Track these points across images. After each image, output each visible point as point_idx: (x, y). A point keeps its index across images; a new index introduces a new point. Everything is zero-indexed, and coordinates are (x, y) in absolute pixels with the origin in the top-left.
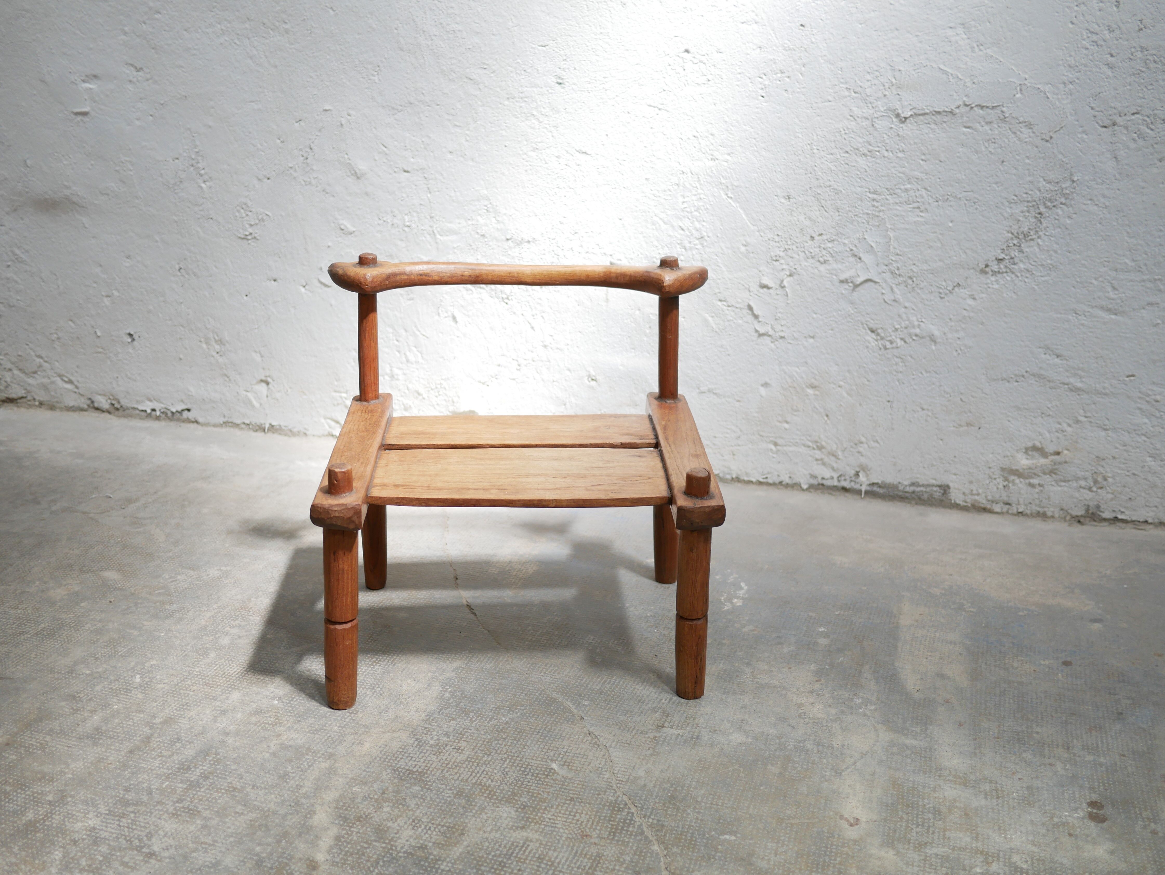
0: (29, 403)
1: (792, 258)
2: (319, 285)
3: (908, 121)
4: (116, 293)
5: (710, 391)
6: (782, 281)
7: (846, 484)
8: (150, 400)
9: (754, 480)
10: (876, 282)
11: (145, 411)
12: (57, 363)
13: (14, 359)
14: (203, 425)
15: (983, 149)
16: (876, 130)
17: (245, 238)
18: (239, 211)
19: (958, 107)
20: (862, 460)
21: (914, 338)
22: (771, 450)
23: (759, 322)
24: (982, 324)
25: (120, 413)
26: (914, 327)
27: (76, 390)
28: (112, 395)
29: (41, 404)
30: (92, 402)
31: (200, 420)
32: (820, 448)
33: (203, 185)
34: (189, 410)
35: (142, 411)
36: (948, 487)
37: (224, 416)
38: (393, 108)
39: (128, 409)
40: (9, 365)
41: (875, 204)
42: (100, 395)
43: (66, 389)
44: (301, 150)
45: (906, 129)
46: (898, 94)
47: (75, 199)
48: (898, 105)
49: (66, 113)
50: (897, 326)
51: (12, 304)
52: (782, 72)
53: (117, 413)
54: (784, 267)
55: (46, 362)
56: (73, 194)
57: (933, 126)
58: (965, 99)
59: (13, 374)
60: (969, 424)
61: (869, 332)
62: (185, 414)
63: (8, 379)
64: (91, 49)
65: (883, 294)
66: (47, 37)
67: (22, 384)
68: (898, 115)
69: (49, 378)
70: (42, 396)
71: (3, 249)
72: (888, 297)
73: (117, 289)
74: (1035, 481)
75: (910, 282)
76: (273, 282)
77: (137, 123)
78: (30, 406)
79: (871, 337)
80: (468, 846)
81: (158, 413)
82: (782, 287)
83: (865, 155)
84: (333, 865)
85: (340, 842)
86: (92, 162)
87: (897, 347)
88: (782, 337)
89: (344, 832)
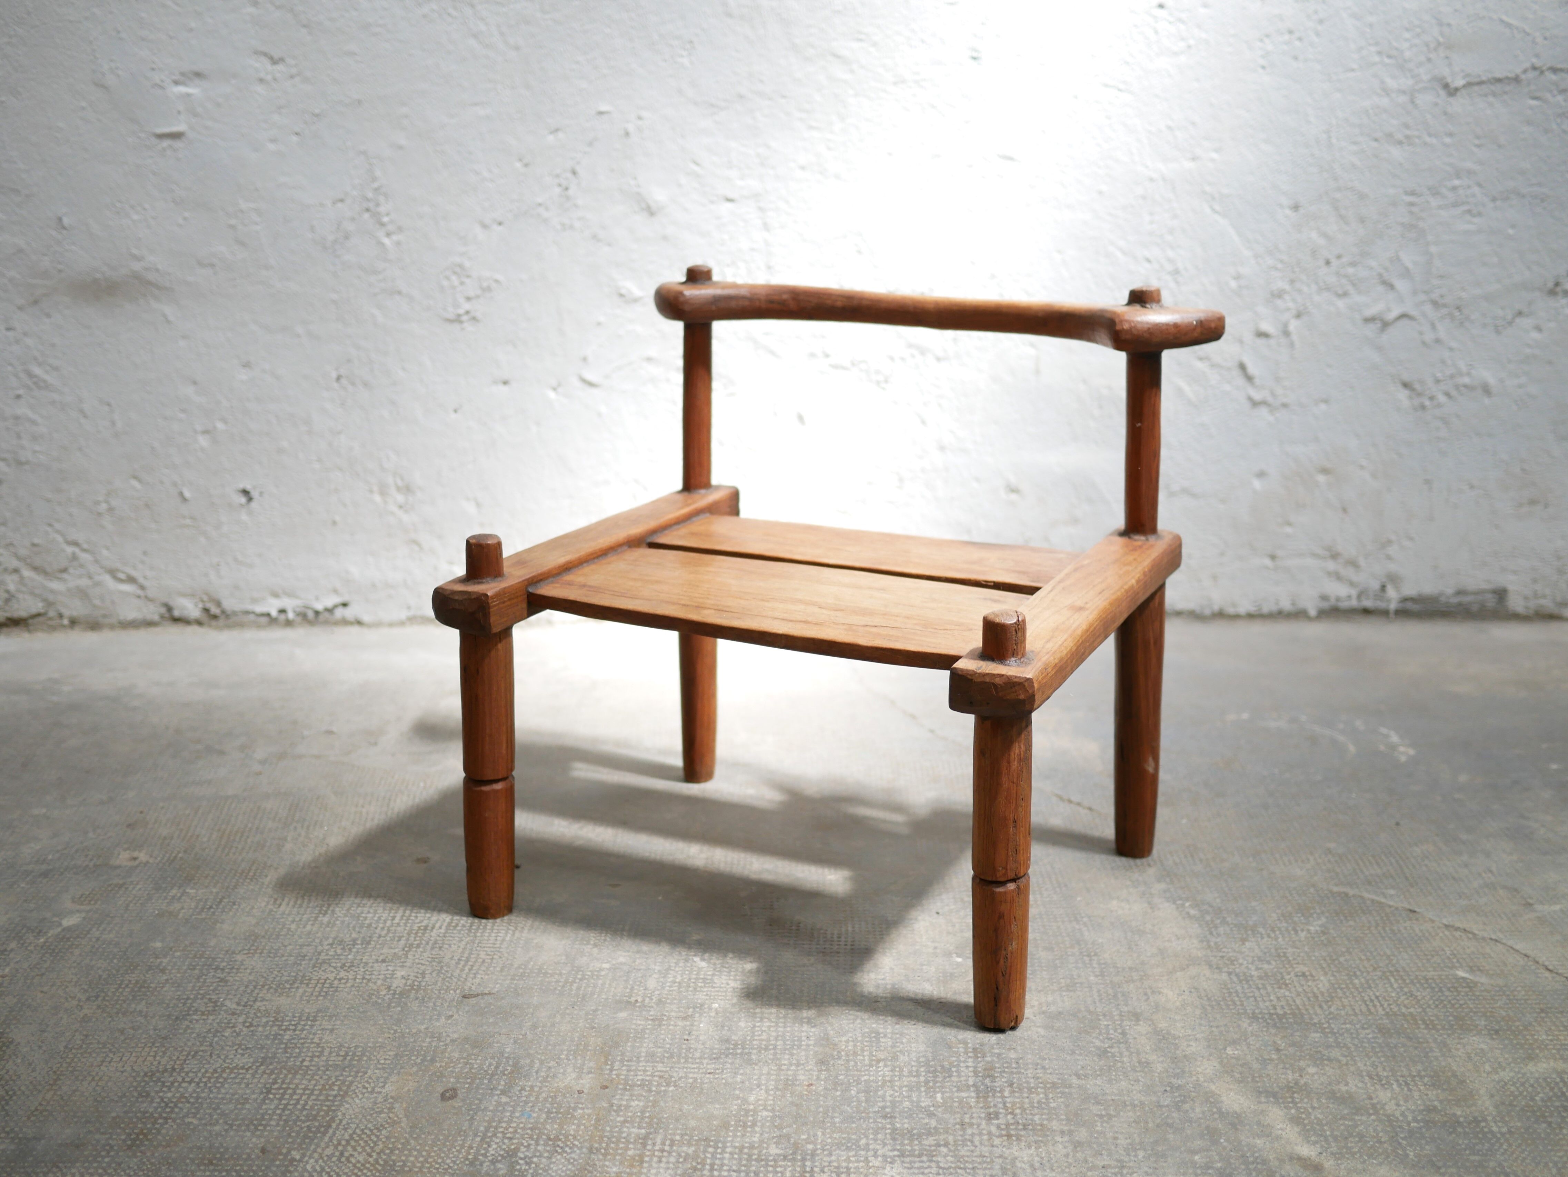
0: (50, 623)
1: (1300, 291)
2: (580, 385)
3: (1458, 94)
4: (220, 426)
5: (1185, 491)
6: (1286, 326)
7: (1368, 603)
8: (276, 595)
9: (1243, 613)
10: (1411, 318)
11: (268, 615)
12: (105, 552)
13: (23, 552)
14: (369, 626)
15: (1554, 126)
16: (1416, 106)
17: (458, 320)
18: (447, 278)
19: (1525, 71)
20: (1392, 567)
21: (1462, 389)
22: (1267, 568)
23: (1253, 386)
24: (1550, 363)
25: (221, 622)
26: (1461, 374)
27: (140, 593)
28: (207, 594)
29: (74, 622)
30: (170, 609)
31: (366, 618)
32: (1335, 556)
33: (386, 241)
34: (345, 605)
35: (262, 615)
36: (1505, 591)
37: (409, 608)
38: (712, 105)
39: (235, 613)
40: (15, 563)
41: (1414, 209)
42: (184, 595)
43: (121, 592)
44: (558, 176)
45: (1458, 105)
46: (1447, 58)
47: (151, 277)
48: (1446, 72)
49: (143, 135)
50: (1440, 376)
51: (23, 459)
52: (1291, 32)
53: (214, 623)
54: (1291, 305)
55: (85, 550)
56: (147, 269)
57: (1491, 99)
58: (1534, 60)
59: (22, 578)
60: (1532, 502)
61: (1401, 387)
62: (339, 613)
63: (12, 587)
64: (191, 30)
65: (1421, 333)
66: (111, 13)
67: (38, 591)
68: (1446, 86)
69: (90, 577)
70: (75, 608)
71: (10, 368)
72: (1429, 337)
73: (224, 421)
75: (1457, 313)
76: (501, 386)
77: (272, 147)
78: (53, 629)
79: (1403, 395)
80: (1492, 1096)
81: (291, 615)
82: (1286, 333)
83: (1400, 143)
84: (1338, 1159)
85: (1305, 1125)
86: (187, 214)
87: (1439, 406)
88: (1285, 405)
89: (1293, 1111)
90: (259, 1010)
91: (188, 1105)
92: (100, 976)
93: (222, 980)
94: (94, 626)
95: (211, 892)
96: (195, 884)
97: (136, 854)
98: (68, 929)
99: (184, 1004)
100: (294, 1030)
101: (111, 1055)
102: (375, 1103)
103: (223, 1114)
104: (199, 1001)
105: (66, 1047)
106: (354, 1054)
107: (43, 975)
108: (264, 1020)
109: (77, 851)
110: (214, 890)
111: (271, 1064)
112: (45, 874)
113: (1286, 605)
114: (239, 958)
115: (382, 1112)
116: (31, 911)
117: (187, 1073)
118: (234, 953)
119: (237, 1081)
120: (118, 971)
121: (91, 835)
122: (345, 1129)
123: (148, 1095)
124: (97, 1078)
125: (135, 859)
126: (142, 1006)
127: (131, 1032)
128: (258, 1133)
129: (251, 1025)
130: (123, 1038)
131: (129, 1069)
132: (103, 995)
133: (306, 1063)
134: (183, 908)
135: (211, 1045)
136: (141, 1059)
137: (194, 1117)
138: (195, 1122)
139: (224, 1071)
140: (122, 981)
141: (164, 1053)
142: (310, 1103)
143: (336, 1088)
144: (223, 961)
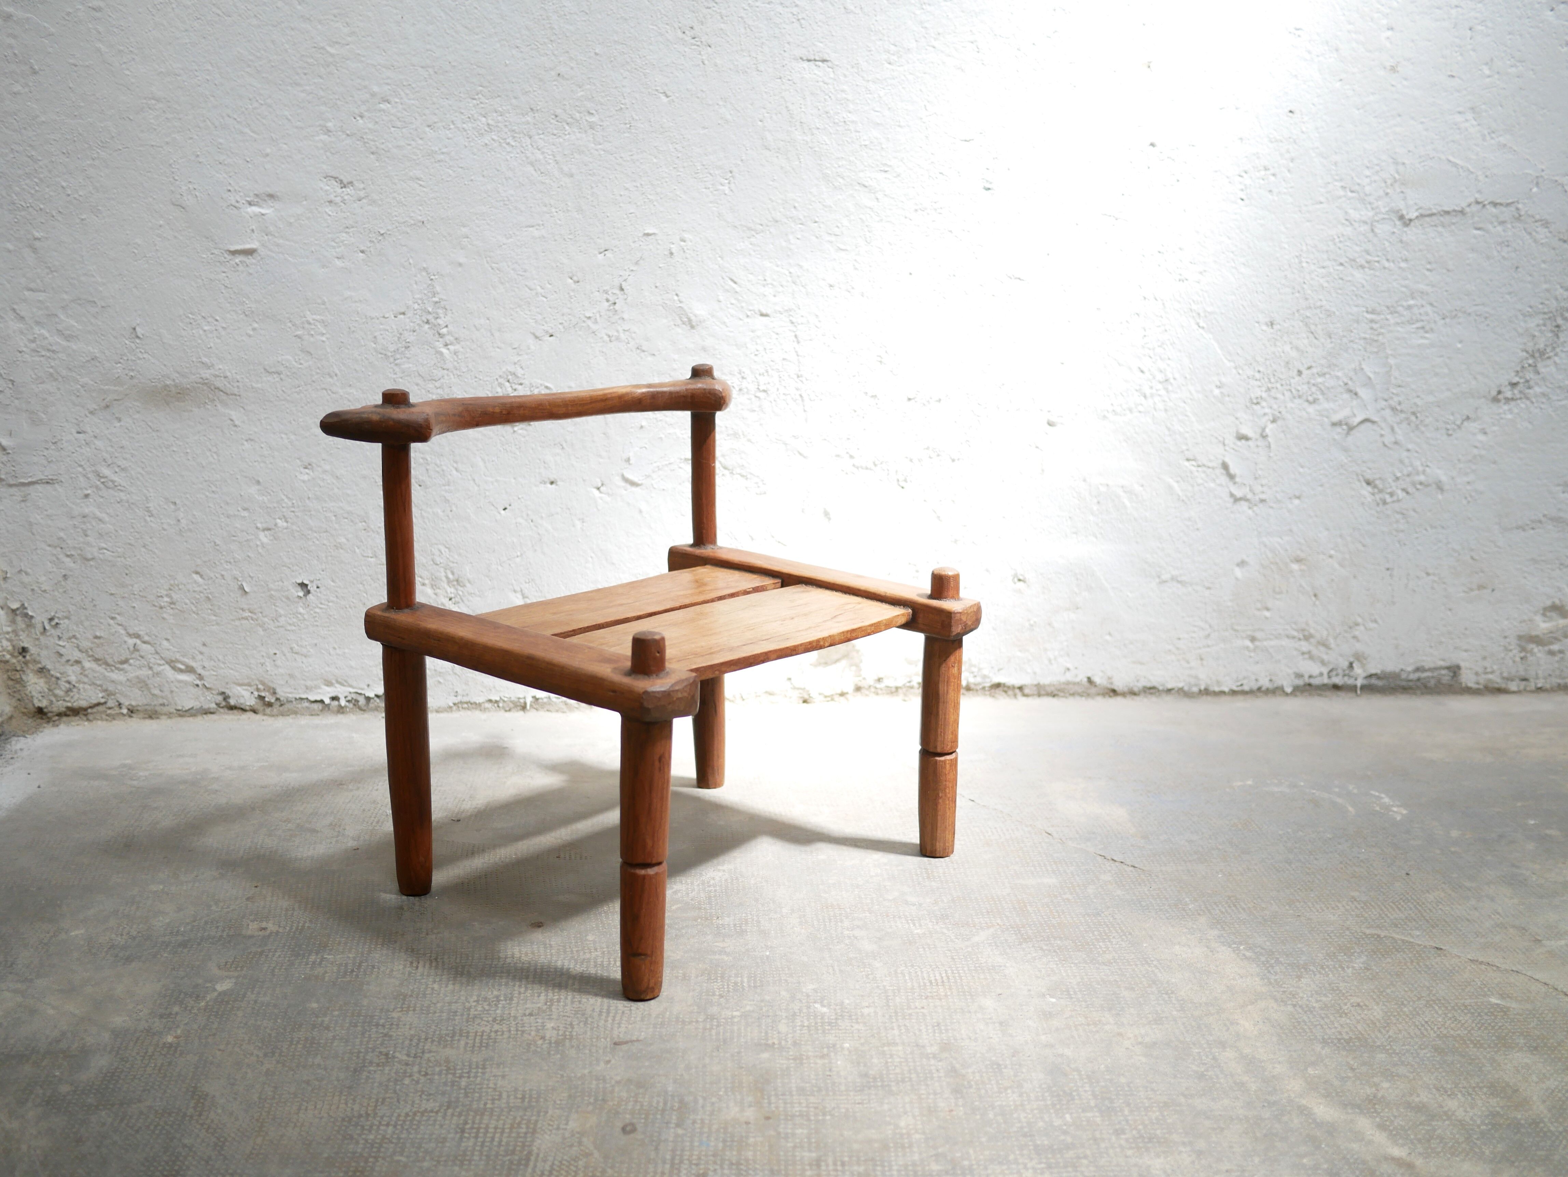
0: (109, 712)
1: (1275, 398)
2: (623, 484)
3: (1412, 224)
4: (281, 523)
5: (1173, 579)
6: (1264, 429)
7: (1338, 680)
8: (329, 684)
9: (1226, 690)
10: (1373, 422)
11: (322, 701)
12: (165, 643)
13: (85, 644)
15: (1495, 253)
16: (1376, 235)
18: (501, 386)
19: (1469, 205)
20: (1359, 647)
21: (1419, 486)
22: (1247, 648)
23: (1235, 483)
24: (1495, 462)
25: (276, 709)
26: (1418, 474)
27: (198, 682)
28: (263, 683)
29: (132, 711)
30: (226, 698)
32: (1307, 638)
33: (444, 350)
35: (316, 701)
36: (1458, 667)
38: (750, 229)
39: (290, 701)
40: (77, 655)
41: (1375, 326)
42: (240, 685)
43: (180, 681)
44: (606, 292)
45: (1412, 234)
46: (1402, 192)
47: (218, 383)
48: (1401, 205)
49: (216, 252)
50: (1399, 475)
51: (89, 556)
52: (1266, 169)
53: (268, 710)
54: (1267, 410)
55: (144, 642)
56: (216, 376)
57: (1440, 229)
58: (1477, 196)
59: (83, 668)
60: (1481, 587)
61: (1364, 484)
63: (73, 678)
64: (267, 155)
65: (1382, 436)
66: (191, 138)
67: (98, 682)
68: (1401, 217)
69: (150, 668)
70: (135, 698)
71: (80, 469)
72: (1389, 439)
73: (285, 518)
74: (1555, 647)
75: (1413, 418)
76: (549, 485)
77: (339, 263)
78: (113, 717)
79: (1366, 491)
80: (1544, 1102)
81: (343, 702)
82: (1264, 437)
83: (1362, 267)
84: (1426, 1158)
85: (1391, 1131)
86: (256, 325)
87: (1398, 501)
88: (1262, 501)
89: (1378, 1120)
90: (429, 1060)
91: (392, 1145)
92: (270, 1035)
93: (386, 1035)
94: (152, 715)
95: (349, 957)
96: (331, 950)
97: (264, 925)
98: (224, 993)
99: (358, 1057)
100: (469, 1077)
101: (305, 1103)
102: (564, 1138)
103: (426, 1152)
104: (370, 1054)
105: (260, 1098)
106: (531, 1097)
107: (214, 1035)
108: (437, 1069)
109: (206, 923)
110: (351, 955)
111: (457, 1107)
112: (184, 944)
113: (1265, 683)
114: (395, 1015)
115: (571, 1146)
116: (182, 978)
117: (382, 1117)
118: (388, 1011)
119: (431, 1122)
120: (285, 1030)
121: (214, 908)
122: (545, 1161)
123: (352, 1138)
124: (299, 1124)
125: (265, 929)
126: (318, 1060)
127: (317, 1083)
128: (465, 1167)
129: (426, 1074)
130: (310, 1088)
131: (326, 1115)
132: (278, 1051)
133: (489, 1106)
134: (326, 972)
135: (395, 1092)
136: (333, 1107)
137: (402, 1155)
138: (404, 1159)
139: (415, 1114)
140: (292, 1039)
141: (354, 1100)
142: (505, 1140)
143: (524, 1126)
144: (380, 1018)
